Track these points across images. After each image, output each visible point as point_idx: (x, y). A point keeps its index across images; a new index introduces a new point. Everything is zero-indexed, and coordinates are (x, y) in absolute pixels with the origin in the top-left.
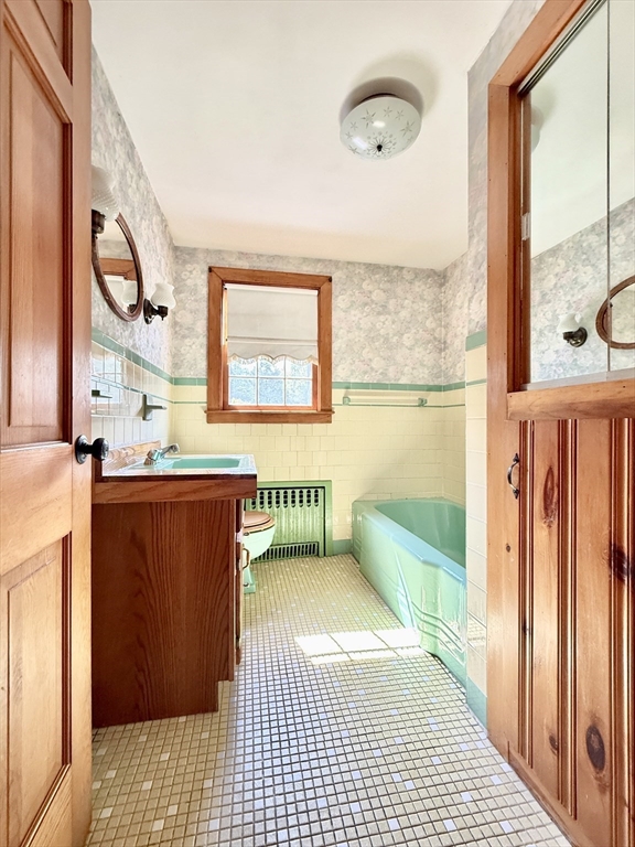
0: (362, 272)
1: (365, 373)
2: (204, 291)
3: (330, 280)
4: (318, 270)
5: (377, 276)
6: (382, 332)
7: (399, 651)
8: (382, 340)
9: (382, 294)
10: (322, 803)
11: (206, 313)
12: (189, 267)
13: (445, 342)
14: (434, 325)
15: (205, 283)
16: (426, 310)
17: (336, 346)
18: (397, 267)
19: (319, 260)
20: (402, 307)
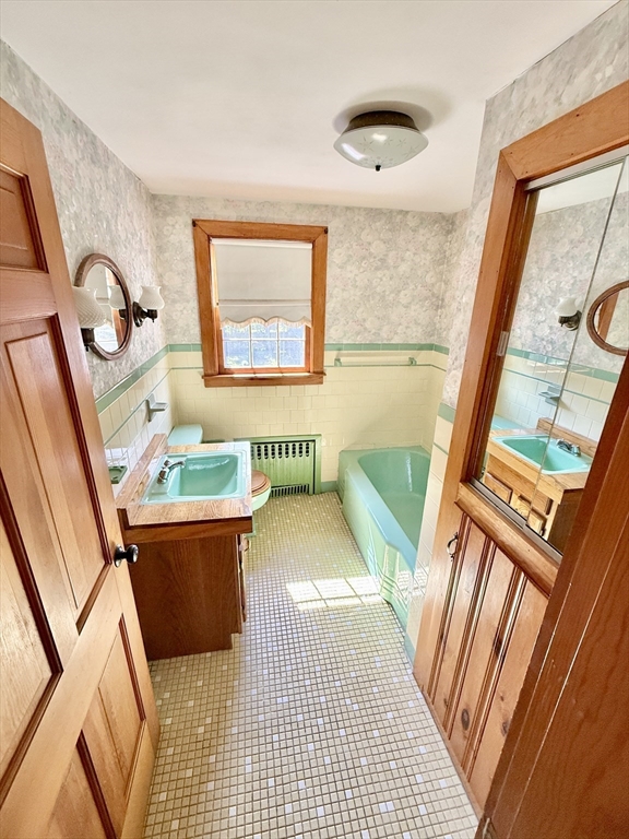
0: (362, 219)
1: (358, 333)
2: (190, 248)
3: (326, 231)
4: (312, 219)
5: (378, 224)
6: (378, 289)
7: (363, 599)
8: (378, 297)
9: (382, 246)
10: (300, 717)
11: (194, 274)
12: (170, 220)
13: (443, 300)
14: (434, 280)
15: (191, 240)
16: (428, 263)
17: (330, 306)
18: (401, 212)
19: (314, 206)
20: (403, 260)
